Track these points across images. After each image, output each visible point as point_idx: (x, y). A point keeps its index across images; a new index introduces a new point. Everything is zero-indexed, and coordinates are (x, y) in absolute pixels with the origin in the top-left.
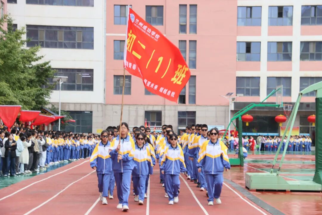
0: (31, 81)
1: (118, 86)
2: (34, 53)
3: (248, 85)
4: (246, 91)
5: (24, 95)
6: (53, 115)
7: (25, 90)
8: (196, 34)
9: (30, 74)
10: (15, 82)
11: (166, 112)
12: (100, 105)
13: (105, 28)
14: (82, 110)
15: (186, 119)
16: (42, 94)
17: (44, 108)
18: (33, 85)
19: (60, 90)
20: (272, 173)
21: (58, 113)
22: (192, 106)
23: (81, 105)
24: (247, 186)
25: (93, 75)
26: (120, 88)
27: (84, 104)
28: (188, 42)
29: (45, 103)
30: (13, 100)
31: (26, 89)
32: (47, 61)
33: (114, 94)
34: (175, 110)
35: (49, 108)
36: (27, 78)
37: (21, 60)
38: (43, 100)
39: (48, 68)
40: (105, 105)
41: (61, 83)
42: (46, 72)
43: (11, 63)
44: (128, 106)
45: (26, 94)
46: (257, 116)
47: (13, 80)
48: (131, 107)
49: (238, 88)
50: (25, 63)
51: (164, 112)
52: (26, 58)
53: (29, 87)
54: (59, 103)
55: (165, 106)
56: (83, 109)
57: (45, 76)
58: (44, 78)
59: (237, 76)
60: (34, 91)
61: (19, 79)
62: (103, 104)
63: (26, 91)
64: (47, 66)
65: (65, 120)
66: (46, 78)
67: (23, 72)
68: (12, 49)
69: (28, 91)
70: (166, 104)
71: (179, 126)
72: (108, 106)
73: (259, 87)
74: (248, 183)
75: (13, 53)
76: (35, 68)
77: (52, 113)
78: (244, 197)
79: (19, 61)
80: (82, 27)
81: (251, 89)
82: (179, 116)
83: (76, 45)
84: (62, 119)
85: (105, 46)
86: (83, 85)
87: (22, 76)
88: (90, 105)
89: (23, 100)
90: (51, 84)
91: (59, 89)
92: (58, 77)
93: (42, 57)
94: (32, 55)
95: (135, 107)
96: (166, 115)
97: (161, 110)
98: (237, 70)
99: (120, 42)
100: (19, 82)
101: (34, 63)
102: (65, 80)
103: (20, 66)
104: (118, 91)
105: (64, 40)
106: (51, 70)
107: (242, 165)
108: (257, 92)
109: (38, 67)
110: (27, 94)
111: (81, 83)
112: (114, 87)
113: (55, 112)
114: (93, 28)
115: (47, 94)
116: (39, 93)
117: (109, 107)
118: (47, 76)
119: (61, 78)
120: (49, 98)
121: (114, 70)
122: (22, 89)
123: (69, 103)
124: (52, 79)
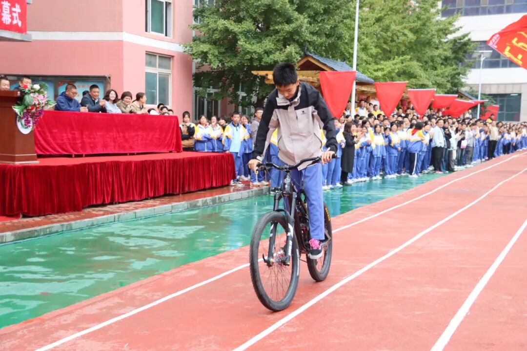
0: (446, 59)
2: (452, 24)
5: (437, 76)
6: (471, 99)
7: (438, 70)
9: (445, 50)
10: (427, 61)
14: (507, 93)
16: (459, 74)
17: (459, 91)
18: (448, 64)
19: (481, 67)
21: (477, 97)
23: (505, 87)
27: (510, 85)
29: (462, 85)
30: (425, 83)
31: (440, 69)
32: (466, 32)
35: (466, 92)
36: (442, 55)
37: (436, 33)
38: (459, 82)
39: (467, 42)
41: (482, 59)
42: (465, 47)
43: (424, 38)
47: (425, 58)
50: (440, 36)
52: (442, 30)
53: (443, 66)
54: (478, 85)
56: (508, 91)
57: (463, 51)
58: (462, 54)
60: (449, 70)
61: (432, 57)
64: (466, 39)
65: (486, 106)
66: (464, 54)
67: (437, 48)
68: (426, 21)
69: (442, 71)
75: (427, 26)
76: (451, 42)
77: (470, 97)
79: (434, 35)
83: (505, 9)
84: (482, 104)
87: (436, 53)
88: (518, 86)
89: (436, 82)
90: (469, 62)
91: (479, 67)
92: (479, 51)
93: (461, 27)
94: (449, 26)
100: (432, 61)
101: (450, 37)
102: (488, 56)
103: (434, 41)
105: (489, 5)
106: (470, 43)
109: (455, 41)
110: (440, 74)
113: (474, 96)
115: (464, 74)
116: (455, 72)
118: (465, 52)
119: (483, 53)
122: (435, 69)
123: (490, 84)
124: (472, 55)
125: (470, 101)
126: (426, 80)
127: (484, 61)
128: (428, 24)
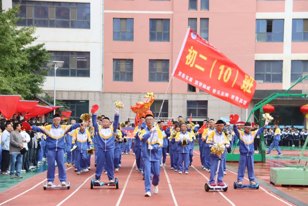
0: (24, 67)
1: (118, 72)
2: (29, 35)
3: (269, 70)
4: (266, 77)
5: (16, 82)
6: (48, 105)
7: (16, 77)
8: (209, 10)
9: (23, 59)
10: (7, 68)
11: (173, 101)
12: (97, 94)
13: (103, 3)
14: (77, 99)
15: (196, 109)
16: (36, 81)
17: (37, 97)
18: (26, 71)
20: (298, 168)
21: (53, 103)
22: (203, 94)
23: (75, 94)
24: (272, 182)
25: (89, 58)
26: (120, 73)
27: (79, 92)
28: (199, 21)
29: (39, 91)
30: (7, 89)
31: (18, 76)
32: (41, 43)
33: (113, 80)
34: (184, 99)
35: (42, 97)
36: (21, 63)
37: (15, 43)
38: (36, 88)
39: (42, 52)
40: (103, 93)
41: (56, 69)
42: (40, 56)
43: (3, 46)
44: (129, 95)
45: (18, 81)
46: (278, 106)
47: (5, 66)
48: (133, 95)
49: (257, 73)
50: (19, 46)
51: (171, 101)
52: (20, 40)
53: (21, 74)
54: (54, 91)
55: (172, 94)
57: (38, 60)
58: (37, 62)
59: (256, 59)
60: (27, 77)
61: (11, 64)
62: (101, 92)
63: (18, 78)
64: (41, 49)
65: (60, 111)
66: (39, 63)
67: (15, 56)
68: (5, 31)
69: (21, 78)
70: (173, 92)
71: (188, 118)
72: (106, 94)
73: (282, 72)
74: (273, 178)
75: (6, 35)
76: (28, 52)
77: (46, 102)
78: (270, 192)
79: (13, 44)
80: (77, 3)
81: (273, 75)
82: (188, 106)
83: (70, 23)
84: (57, 109)
85: (103, 25)
86: (78, 70)
87: (16, 61)
88: (86, 94)
89: (16, 88)
90: (44, 70)
91: (54, 76)
92: (53, 61)
93: (36, 38)
94: (27, 37)
95: (138, 95)
96: (173, 105)
97: (167, 99)
98: (256, 52)
99: (120, 20)
100: (12, 68)
101: (27, 46)
102: (61, 65)
103: (13, 50)
104: (117, 77)
105: (56, 18)
106: (45, 54)
107: (264, 161)
108: (279, 78)
109: (31, 50)
110: (20, 81)
111: (75, 68)
112: (113, 73)
113: (49, 101)
114: (90, 3)
115: (41, 81)
116: (32, 79)
117: (108, 96)
118: (41, 61)
119: (56, 63)
120: (42, 86)
121: (113, 52)
122: (14, 75)
123: (62, 91)
124: (46, 64)
125: (47, 107)
126: (8, 86)
127: (57, 70)
128: (6, 33)
